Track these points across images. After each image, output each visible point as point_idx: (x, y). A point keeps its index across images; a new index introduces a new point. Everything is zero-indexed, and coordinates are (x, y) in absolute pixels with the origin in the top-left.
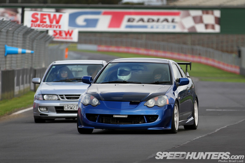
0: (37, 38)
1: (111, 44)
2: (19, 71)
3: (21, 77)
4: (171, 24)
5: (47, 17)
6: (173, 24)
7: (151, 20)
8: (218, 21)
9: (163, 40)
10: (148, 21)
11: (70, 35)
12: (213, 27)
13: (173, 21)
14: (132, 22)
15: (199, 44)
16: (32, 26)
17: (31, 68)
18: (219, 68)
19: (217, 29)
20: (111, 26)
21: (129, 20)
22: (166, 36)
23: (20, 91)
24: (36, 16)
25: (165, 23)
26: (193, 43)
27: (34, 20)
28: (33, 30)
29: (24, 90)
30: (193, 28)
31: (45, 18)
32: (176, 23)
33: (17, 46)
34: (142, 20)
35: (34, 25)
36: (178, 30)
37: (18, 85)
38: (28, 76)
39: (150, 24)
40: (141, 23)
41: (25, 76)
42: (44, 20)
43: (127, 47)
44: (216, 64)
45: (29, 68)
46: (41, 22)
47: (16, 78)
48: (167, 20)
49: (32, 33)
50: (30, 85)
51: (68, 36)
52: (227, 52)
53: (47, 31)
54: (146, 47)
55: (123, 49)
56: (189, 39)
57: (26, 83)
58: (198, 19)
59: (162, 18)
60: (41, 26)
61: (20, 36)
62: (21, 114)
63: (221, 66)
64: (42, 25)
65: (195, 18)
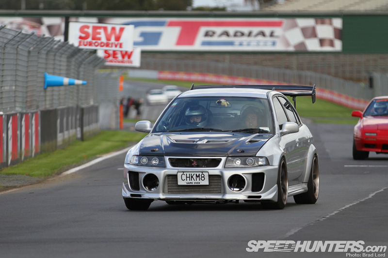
0: (84, 63)
1: (178, 69)
2: (62, 110)
3: (65, 120)
4: (268, 39)
5: (102, 31)
6: (272, 39)
7: (239, 34)
8: (339, 34)
9: (256, 63)
10: (235, 35)
11: (129, 57)
12: (332, 44)
13: (272, 35)
14: (211, 36)
15: (309, 69)
16: (80, 45)
17: (78, 107)
18: (340, 105)
19: (338, 46)
20: (179, 43)
21: (207, 34)
22: (260, 57)
23: (64, 141)
24: (86, 30)
25: (260, 38)
26: (300, 68)
27: (83, 35)
28: (82, 50)
29: (69, 138)
30: (302, 44)
31: (99, 33)
32: (277, 37)
33: (60, 75)
34: (227, 34)
35: (84, 42)
36: (280, 47)
37: (62, 131)
38: (74, 118)
39: (237, 40)
40: (224, 38)
41: (70, 118)
42: (98, 36)
43: (202, 73)
44: (336, 98)
45: (75, 106)
46: (93, 39)
47: (59, 121)
48: (263, 34)
49: (79, 54)
50: (76, 131)
51: (126, 58)
52: (351, 79)
53: (95, 51)
54: (231, 73)
55: (196, 77)
56: (294, 60)
57: (72, 128)
58: (309, 32)
59: (256, 30)
60: (93, 45)
61: (64, 59)
62: (75, 173)
63: (343, 100)
64: (95, 43)
65: (304, 31)
